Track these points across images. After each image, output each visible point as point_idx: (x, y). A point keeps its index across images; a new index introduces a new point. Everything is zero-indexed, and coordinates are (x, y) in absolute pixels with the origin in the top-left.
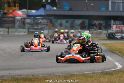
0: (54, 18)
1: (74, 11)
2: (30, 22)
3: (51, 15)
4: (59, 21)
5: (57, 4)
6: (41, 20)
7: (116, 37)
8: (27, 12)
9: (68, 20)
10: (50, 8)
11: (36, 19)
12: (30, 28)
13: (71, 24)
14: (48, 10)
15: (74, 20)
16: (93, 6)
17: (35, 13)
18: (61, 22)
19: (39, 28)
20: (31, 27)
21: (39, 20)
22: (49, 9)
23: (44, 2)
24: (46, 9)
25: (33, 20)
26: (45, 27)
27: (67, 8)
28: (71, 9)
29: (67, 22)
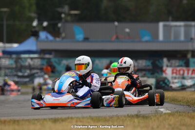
0: (55, 57)
1: (92, 42)
2: (9, 65)
3: (49, 52)
4: (65, 62)
5: (61, 30)
6: (29, 60)
7: (171, 87)
8: (5, 47)
10: (47, 38)
11: (21, 58)
14: (43, 41)
16: (128, 34)
17: (17, 47)
19: (26, 74)
20: (10, 73)
21: (26, 61)
22: (46, 40)
23: (34, 27)
24: (40, 39)
25: (14, 60)
26: (37, 73)
27: (80, 36)
28: (86, 39)
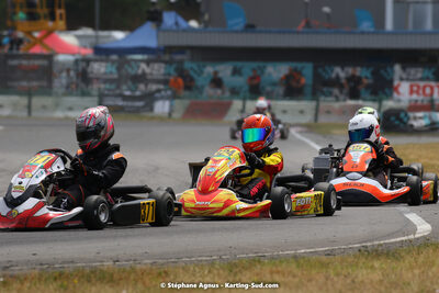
0: (192, 59)
1: (261, 32)
2: (105, 73)
3: (181, 50)
4: (209, 70)
5: (203, 8)
6: (143, 66)
8: (97, 37)
9: (239, 64)
10: (177, 23)
11: (128, 62)
12: (107, 95)
13: (251, 78)
14: (169, 31)
15: (261, 64)
16: (328, 15)
17: (123, 40)
18: (216, 73)
19: (138, 93)
20: (109, 90)
21: (138, 67)
22: (174, 27)
24: (163, 26)
25: (116, 64)
26: (159, 91)
27: (238, 22)
28: (249, 27)
29: (236, 72)
